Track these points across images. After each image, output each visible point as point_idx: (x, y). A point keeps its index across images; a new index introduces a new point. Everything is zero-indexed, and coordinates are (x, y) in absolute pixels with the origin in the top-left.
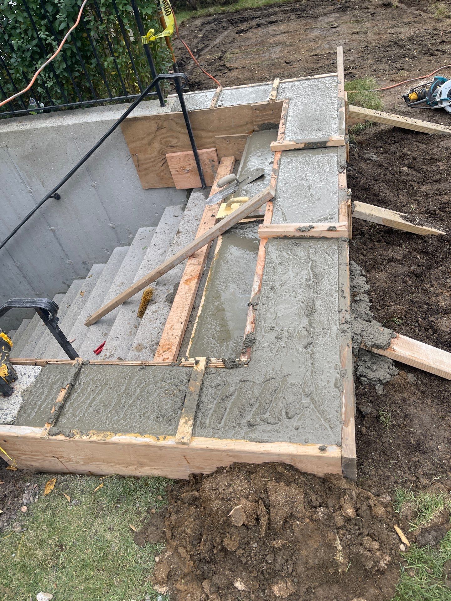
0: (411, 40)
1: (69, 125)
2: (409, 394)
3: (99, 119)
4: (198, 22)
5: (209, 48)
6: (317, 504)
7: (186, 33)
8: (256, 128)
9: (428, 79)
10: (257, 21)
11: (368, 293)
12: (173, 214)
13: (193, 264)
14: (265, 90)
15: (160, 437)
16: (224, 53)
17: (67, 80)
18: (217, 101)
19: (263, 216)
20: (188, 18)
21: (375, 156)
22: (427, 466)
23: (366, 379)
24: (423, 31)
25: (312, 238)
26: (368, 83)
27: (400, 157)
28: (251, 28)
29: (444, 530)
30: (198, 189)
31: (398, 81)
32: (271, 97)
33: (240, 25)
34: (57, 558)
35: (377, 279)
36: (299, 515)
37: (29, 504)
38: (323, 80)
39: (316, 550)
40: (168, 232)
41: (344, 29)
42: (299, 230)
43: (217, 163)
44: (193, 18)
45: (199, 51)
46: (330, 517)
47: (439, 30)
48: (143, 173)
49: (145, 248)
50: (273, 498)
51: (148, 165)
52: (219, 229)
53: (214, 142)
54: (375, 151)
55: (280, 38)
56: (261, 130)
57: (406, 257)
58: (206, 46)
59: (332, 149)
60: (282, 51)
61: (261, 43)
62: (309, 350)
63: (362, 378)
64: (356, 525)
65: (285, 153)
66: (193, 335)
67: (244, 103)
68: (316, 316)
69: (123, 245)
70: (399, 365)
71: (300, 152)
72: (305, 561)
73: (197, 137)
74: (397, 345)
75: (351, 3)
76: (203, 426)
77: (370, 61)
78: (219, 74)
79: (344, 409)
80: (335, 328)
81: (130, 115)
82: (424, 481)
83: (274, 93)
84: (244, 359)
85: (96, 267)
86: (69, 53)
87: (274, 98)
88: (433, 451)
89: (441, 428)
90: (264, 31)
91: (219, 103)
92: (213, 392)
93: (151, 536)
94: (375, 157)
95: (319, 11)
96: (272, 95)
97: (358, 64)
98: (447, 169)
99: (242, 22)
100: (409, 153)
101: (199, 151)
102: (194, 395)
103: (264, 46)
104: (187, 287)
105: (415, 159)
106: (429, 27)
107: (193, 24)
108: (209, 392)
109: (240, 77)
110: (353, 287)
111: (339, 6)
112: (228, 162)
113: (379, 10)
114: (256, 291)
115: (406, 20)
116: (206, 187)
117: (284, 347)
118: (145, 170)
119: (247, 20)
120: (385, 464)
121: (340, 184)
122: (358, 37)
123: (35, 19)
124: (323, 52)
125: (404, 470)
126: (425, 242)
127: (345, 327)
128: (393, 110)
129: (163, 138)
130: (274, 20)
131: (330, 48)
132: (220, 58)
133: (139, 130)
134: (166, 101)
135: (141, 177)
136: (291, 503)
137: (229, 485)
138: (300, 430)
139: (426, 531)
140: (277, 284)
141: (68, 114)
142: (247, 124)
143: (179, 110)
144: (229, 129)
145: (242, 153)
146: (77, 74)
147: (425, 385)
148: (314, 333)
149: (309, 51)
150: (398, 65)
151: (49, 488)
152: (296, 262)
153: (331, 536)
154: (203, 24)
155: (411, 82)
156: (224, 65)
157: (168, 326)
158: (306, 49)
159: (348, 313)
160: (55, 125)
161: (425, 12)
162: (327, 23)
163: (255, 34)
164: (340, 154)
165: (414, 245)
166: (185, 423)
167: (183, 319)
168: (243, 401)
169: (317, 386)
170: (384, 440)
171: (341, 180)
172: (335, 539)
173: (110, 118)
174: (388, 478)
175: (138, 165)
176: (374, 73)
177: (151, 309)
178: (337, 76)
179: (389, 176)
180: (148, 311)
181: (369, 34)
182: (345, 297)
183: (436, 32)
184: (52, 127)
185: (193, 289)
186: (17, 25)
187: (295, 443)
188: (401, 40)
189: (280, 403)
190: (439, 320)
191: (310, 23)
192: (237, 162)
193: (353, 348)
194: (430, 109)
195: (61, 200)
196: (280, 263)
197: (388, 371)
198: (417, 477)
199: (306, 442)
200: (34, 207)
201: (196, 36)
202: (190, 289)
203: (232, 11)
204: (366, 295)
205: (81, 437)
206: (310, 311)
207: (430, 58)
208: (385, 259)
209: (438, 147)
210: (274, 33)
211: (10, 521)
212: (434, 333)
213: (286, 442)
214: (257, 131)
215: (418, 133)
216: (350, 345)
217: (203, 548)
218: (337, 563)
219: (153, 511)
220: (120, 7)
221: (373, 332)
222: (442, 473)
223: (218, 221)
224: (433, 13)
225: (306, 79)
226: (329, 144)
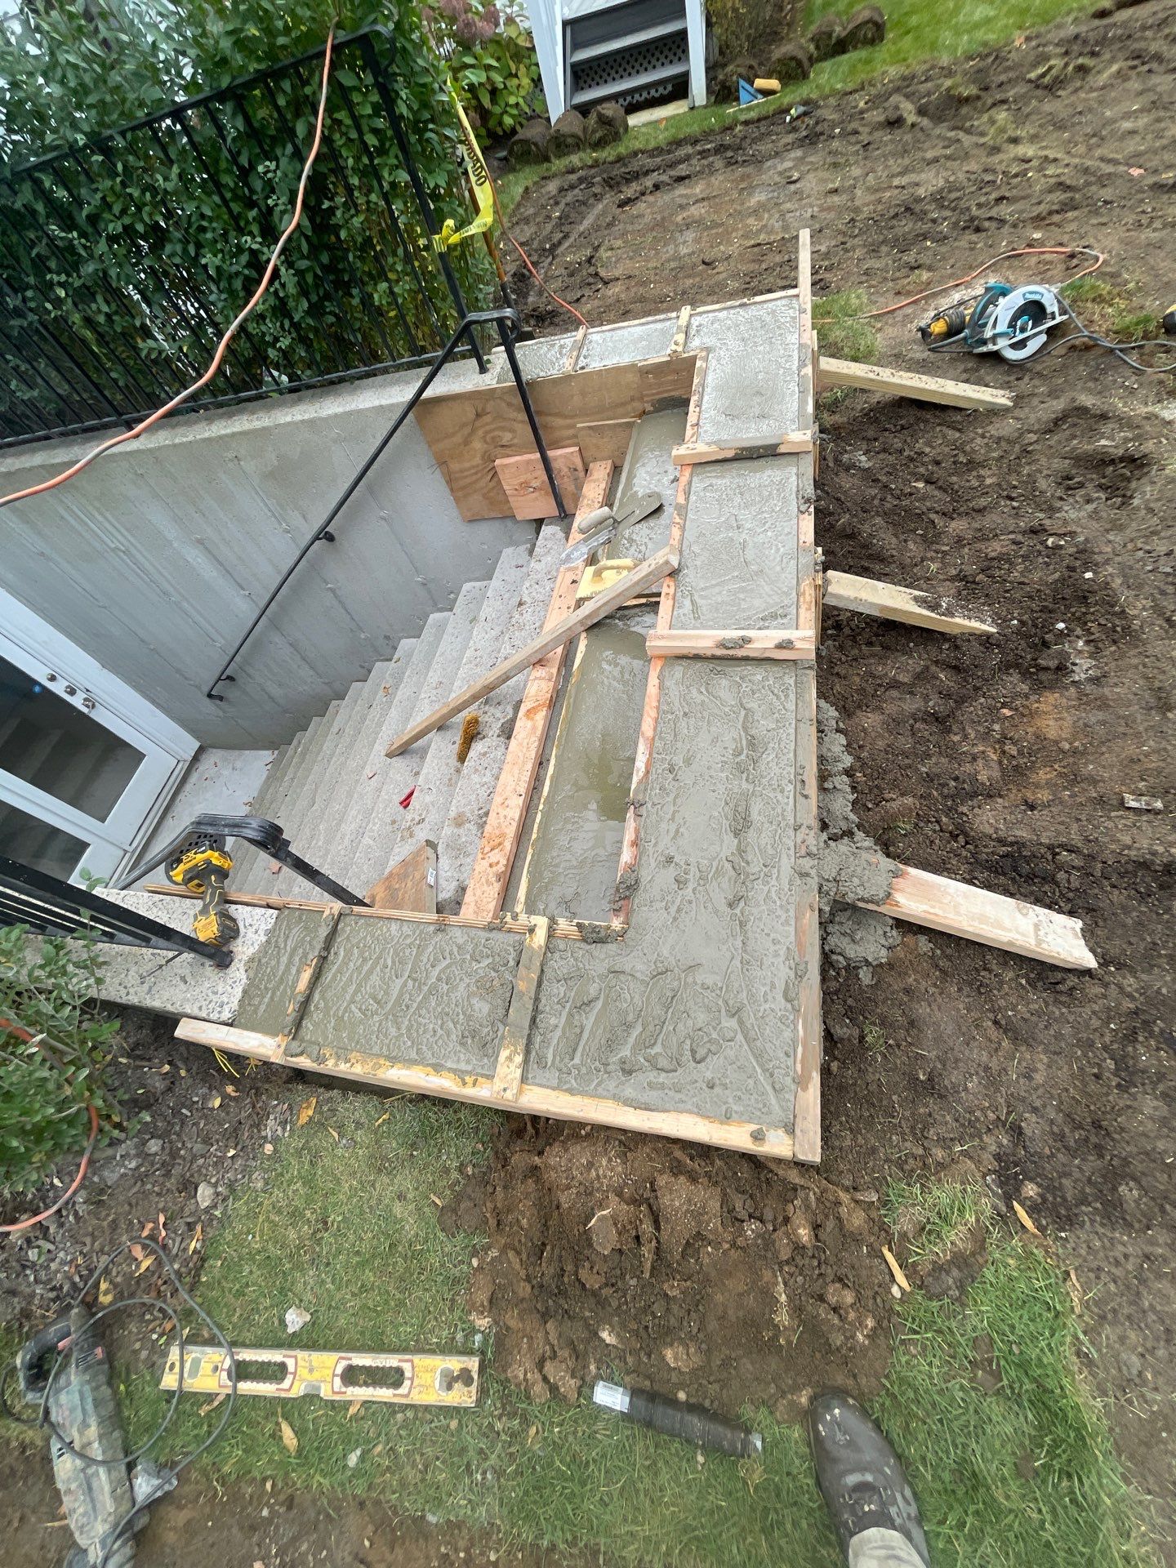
0: (938, 199)
1: (329, 417)
2: (918, 976)
3: (377, 403)
4: (552, 187)
5: (571, 240)
6: (743, 1215)
7: (531, 211)
8: (649, 408)
9: (968, 285)
10: (654, 177)
11: (848, 773)
12: (514, 563)
13: (540, 678)
14: (663, 332)
15: (467, 1079)
16: (596, 249)
17: (316, 331)
18: (578, 357)
19: (659, 595)
20: (536, 179)
21: (863, 458)
22: (946, 1124)
23: (841, 958)
24: (961, 176)
25: (746, 659)
26: (854, 301)
27: (912, 460)
28: (643, 194)
29: (976, 1268)
30: (552, 520)
31: (909, 294)
32: (674, 347)
33: (624, 189)
34: (319, 1242)
35: (864, 730)
36: (711, 1237)
37: (275, 1141)
38: (770, 305)
39: (740, 1295)
40: (506, 596)
41: (811, 184)
42: (722, 645)
43: (582, 474)
44: (544, 178)
45: (555, 247)
46: (768, 1243)
47: (994, 171)
48: (460, 494)
49: (474, 620)
50: (665, 1200)
51: (468, 480)
52: (581, 622)
53: (575, 436)
54: (865, 447)
55: (696, 211)
56: (657, 410)
57: (918, 677)
58: (566, 237)
59: (789, 458)
60: (697, 241)
61: (660, 225)
62: (738, 911)
63: (834, 957)
64: (813, 1256)
65: (699, 470)
66: (534, 836)
67: (625, 360)
68: (751, 834)
69: (441, 610)
70: (904, 926)
71: (727, 466)
72: (720, 1313)
73: (545, 427)
74: (902, 891)
75: (826, 124)
76: (542, 1063)
77: (858, 253)
78: (587, 292)
79: (800, 1050)
80: (786, 864)
81: (427, 394)
82: (939, 1154)
83: (681, 338)
84: (616, 924)
85: (405, 644)
86: (310, 279)
87: (680, 349)
88: (958, 1092)
89: (974, 1044)
90: (667, 198)
91: (581, 363)
92: (562, 990)
93: (466, 1217)
94: (863, 460)
95: (764, 147)
96: (676, 344)
97: (835, 260)
98: (999, 485)
99: (628, 181)
100: (927, 450)
101: (551, 454)
102: (526, 998)
103: (666, 230)
104: (529, 724)
105: (938, 463)
106: (973, 166)
107: (543, 191)
108: (555, 990)
109: (623, 296)
110: (822, 759)
111: (804, 133)
112: (600, 472)
113: (878, 134)
114: (641, 774)
115: (929, 155)
116: (566, 516)
117: (690, 902)
118: (463, 488)
119: (636, 176)
120: (870, 1123)
121: (802, 538)
122: (836, 199)
123: (236, 208)
124: (772, 238)
125: (903, 1134)
126: (957, 647)
127: (807, 863)
128: (898, 359)
129: (487, 433)
130: (684, 174)
131: (786, 228)
132: (589, 260)
133: (445, 418)
134: (489, 361)
135: (457, 500)
136: (699, 1215)
137: (590, 1165)
138: (717, 1090)
139: (941, 1268)
140: (678, 760)
141: (328, 394)
142: (632, 399)
143: (511, 382)
144: (601, 411)
145: (624, 454)
146: (331, 319)
147: (949, 958)
148: (747, 875)
149: (745, 236)
150: (910, 257)
151: (306, 1114)
152: (716, 711)
153: (767, 1275)
154: (561, 190)
155: (934, 295)
156: (597, 274)
157: (497, 799)
158: (741, 233)
159: (812, 833)
160: (306, 417)
161: (968, 132)
162: (780, 173)
163: (651, 205)
164: (802, 470)
165: (934, 652)
166: (510, 1059)
167: (522, 788)
168: (614, 1016)
169: (751, 996)
170: (870, 1077)
171: (803, 529)
172: (776, 1284)
173: (394, 401)
174: (874, 1150)
175: (450, 480)
176: (864, 278)
177: (478, 747)
178: (797, 296)
179: (890, 502)
180: (472, 754)
181: (858, 192)
182: (806, 797)
183: (988, 177)
184: (303, 421)
185: (540, 728)
186: (205, 223)
187: (708, 1117)
188: (919, 200)
189: (680, 1026)
190: (976, 810)
191: (749, 176)
192: (617, 470)
193: (820, 910)
194: (970, 353)
195: (337, 542)
196: (685, 714)
197: (883, 942)
198: (925, 1149)
199: (727, 1118)
200: (298, 553)
201: (549, 217)
202: (534, 728)
203: (611, 159)
204: (845, 778)
205: (336, 1065)
206: (741, 825)
207: (974, 237)
208: (880, 685)
209: (983, 436)
210: (685, 201)
211: (246, 1171)
212: (967, 843)
213: (690, 1112)
214: (650, 413)
215: (944, 408)
216: (816, 907)
217: (548, 1270)
218: (777, 1326)
219: (470, 1170)
220: (386, 174)
221: (859, 870)
222: (972, 1136)
223: (580, 602)
224: (983, 134)
225: (741, 306)
226: (782, 449)
